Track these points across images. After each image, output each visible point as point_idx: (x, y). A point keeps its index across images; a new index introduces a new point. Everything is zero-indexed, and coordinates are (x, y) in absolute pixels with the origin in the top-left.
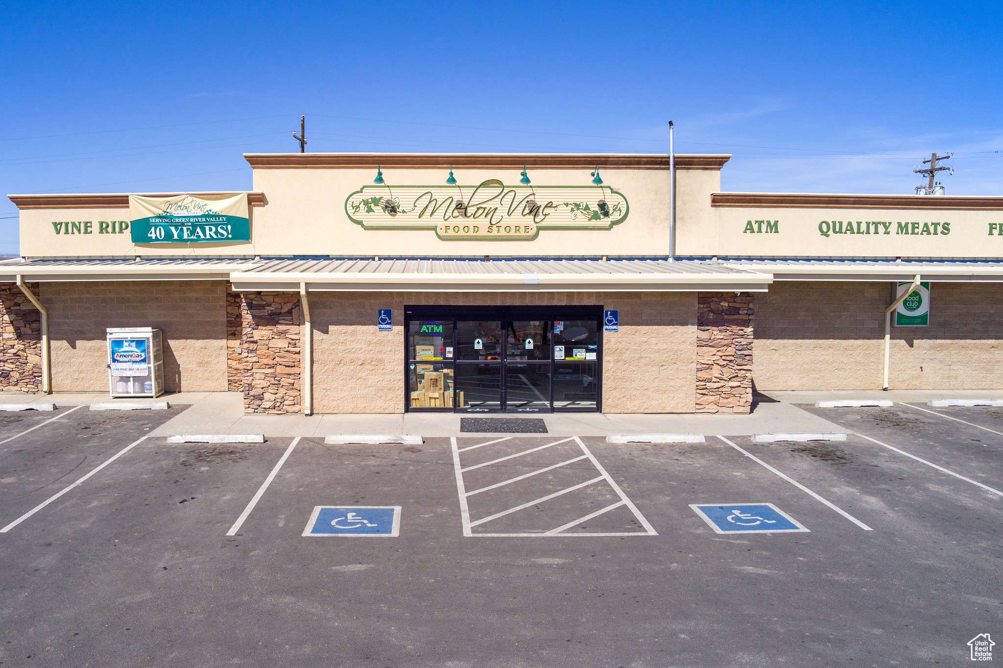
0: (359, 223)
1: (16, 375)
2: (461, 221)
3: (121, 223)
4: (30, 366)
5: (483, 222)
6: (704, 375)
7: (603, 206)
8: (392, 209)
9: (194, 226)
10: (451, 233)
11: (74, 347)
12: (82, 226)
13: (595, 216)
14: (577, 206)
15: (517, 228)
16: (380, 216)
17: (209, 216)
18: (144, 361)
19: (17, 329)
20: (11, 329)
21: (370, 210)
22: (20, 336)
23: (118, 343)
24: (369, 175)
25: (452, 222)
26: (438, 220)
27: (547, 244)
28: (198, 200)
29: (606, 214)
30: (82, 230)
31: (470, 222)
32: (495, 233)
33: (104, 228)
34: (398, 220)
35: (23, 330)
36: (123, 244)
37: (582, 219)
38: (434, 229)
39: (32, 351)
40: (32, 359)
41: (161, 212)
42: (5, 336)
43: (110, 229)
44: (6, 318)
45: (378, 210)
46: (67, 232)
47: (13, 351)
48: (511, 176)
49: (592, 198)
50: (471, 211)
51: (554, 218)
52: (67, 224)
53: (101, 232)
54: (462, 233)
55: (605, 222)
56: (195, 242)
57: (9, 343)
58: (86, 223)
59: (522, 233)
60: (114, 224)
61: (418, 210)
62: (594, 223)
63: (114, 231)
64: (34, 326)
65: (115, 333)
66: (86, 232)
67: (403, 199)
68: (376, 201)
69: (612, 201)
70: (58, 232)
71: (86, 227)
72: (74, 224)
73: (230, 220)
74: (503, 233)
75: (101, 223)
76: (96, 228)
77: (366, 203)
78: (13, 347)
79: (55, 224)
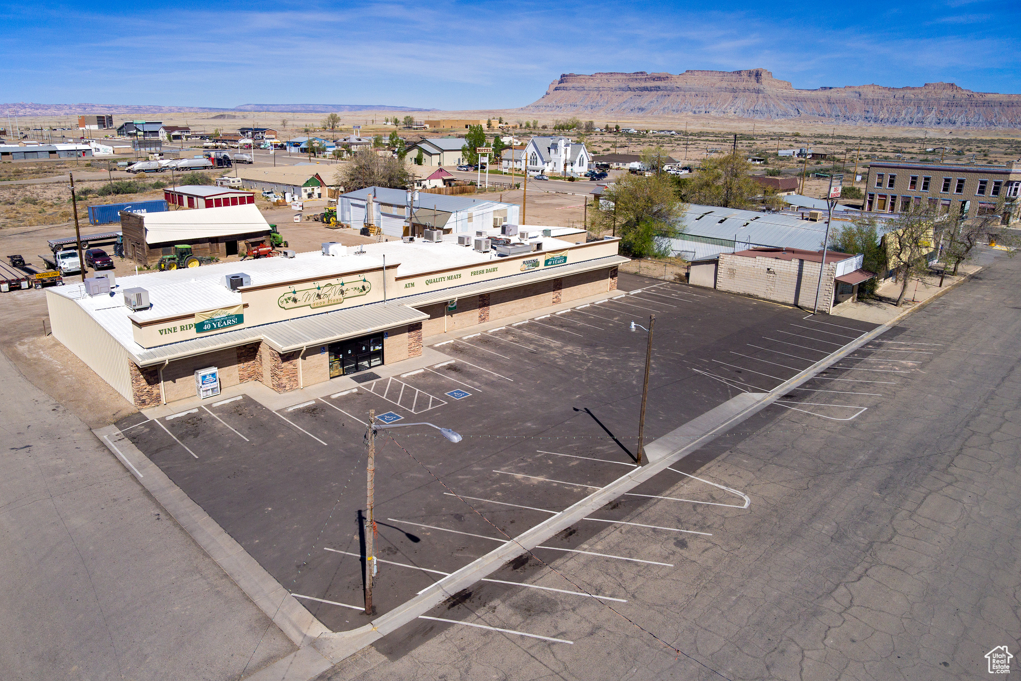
0: (284, 308)
1: (148, 401)
2: (319, 301)
3: (190, 325)
4: (155, 395)
5: (326, 299)
6: (410, 347)
7: (363, 287)
8: (295, 300)
9: (223, 321)
10: (316, 306)
11: (175, 382)
12: (173, 329)
13: (361, 291)
14: (356, 288)
15: (337, 300)
16: (291, 304)
17: (229, 316)
18: (215, 381)
19: (147, 380)
20: (145, 381)
21: (287, 302)
22: (149, 383)
23: (204, 377)
24: (286, 289)
25: (316, 301)
26: (311, 302)
27: (347, 303)
28: (224, 310)
29: (365, 290)
30: (173, 331)
31: (322, 300)
32: (330, 303)
33: (182, 328)
34: (298, 304)
35: (150, 380)
36: (193, 333)
37: (357, 293)
38: (310, 305)
39: (155, 388)
40: (155, 391)
41: (209, 318)
42: (142, 384)
43: (185, 328)
44: (142, 376)
45: (290, 301)
46: (166, 333)
47: (147, 390)
48: (333, 281)
49: (360, 285)
50: (322, 296)
51: (348, 294)
52: (165, 330)
53: (181, 330)
54: (319, 305)
55: (364, 292)
56: (224, 327)
57: (144, 387)
58: (174, 328)
59: (339, 302)
60: (186, 326)
61: (304, 299)
62: (361, 293)
63: (187, 329)
64: (156, 377)
65: (203, 372)
66: (175, 332)
67: (298, 296)
68: (289, 298)
69: (366, 284)
70: (162, 334)
71: (174, 329)
72: (169, 329)
73: (237, 316)
74: (333, 303)
75: (181, 327)
76: (179, 329)
77: (286, 300)
78: (146, 388)
79: (160, 331)
